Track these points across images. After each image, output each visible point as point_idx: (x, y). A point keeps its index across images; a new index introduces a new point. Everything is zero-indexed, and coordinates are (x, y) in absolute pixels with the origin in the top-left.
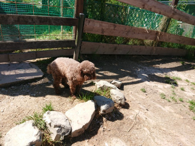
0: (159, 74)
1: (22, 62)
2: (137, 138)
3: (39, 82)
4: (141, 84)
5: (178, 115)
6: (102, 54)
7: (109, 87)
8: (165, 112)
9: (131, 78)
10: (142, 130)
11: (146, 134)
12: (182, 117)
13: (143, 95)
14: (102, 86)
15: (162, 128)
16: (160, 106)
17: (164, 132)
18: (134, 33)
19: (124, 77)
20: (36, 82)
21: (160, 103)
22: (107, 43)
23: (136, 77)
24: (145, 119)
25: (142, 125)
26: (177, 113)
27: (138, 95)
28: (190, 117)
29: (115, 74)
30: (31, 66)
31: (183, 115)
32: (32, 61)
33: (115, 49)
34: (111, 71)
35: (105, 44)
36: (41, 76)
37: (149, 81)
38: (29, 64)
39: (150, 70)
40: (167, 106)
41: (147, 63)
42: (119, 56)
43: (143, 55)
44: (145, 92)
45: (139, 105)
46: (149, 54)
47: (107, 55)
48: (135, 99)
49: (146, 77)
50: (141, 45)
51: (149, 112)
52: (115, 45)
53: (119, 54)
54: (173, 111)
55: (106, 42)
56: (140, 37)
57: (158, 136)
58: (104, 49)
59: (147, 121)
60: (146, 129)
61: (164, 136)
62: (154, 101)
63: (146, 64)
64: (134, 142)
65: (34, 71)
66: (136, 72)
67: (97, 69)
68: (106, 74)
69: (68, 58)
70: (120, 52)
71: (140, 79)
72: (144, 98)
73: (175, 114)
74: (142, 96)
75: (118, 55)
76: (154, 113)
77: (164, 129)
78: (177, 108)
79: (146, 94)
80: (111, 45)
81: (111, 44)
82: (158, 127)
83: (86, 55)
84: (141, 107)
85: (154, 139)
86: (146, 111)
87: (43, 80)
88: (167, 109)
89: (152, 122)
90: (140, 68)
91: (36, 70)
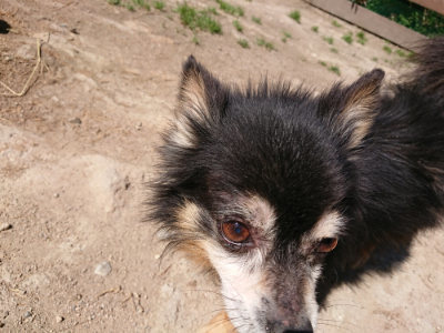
2: (60, 106)
5: (160, 38)
8: (126, 33)
10: (69, 81)
11: (87, 88)
12: (170, 41)
15: (128, 70)
16: (112, 22)
17: (137, 78)
21: (109, 15)
24: (72, 54)
25: (67, 69)
26: (158, 34)
28: (188, 40)
31: (173, 37)
40: (128, 19)
45: (47, 22)
48: (28, 9)
51: (82, 39)
54: (146, 30)
57: (124, 89)
59: (82, 59)
60: (81, 77)
61: (141, 87)
62: (92, 11)
64: (50, 118)
73: (153, 36)
76: (97, 38)
77: (136, 71)
78: (154, 23)
82: (115, 69)
85: (112, 96)
86: (72, 35)
88: (131, 26)
89: (98, 59)
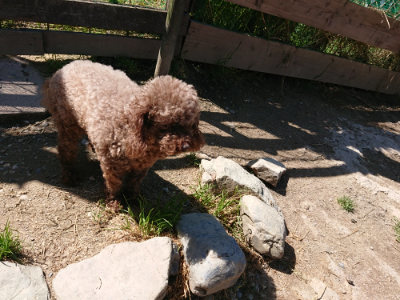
0: (393, 151)
1: (5, 57)
3: (33, 127)
4: (342, 178)
6: (245, 68)
7: (242, 187)
9: (315, 155)
13: (342, 220)
14: (219, 176)
18: (350, 21)
19: (295, 147)
20: (22, 125)
22: (266, 38)
23: (329, 153)
27: (328, 221)
29: (269, 136)
30: (26, 74)
32: (32, 58)
33: (285, 61)
34: (259, 124)
35: (257, 40)
36: (42, 110)
37: (365, 173)
38: (24, 66)
39: (371, 135)
41: (363, 113)
42: (292, 81)
43: (357, 89)
44: (351, 210)
46: (374, 89)
47: (259, 74)
49: (359, 157)
50: (358, 59)
52: (287, 48)
53: (292, 75)
55: (262, 35)
56: (361, 36)
58: (253, 53)
63: (361, 117)
65: (28, 89)
66: (330, 135)
67: (221, 111)
68: (244, 132)
69: (109, 68)
70: (295, 72)
71: (340, 163)
72: (347, 231)
74: (339, 225)
75: (288, 79)
79: (354, 217)
80: (274, 46)
81: (277, 44)
83: (197, 63)
84: (333, 266)
87: (44, 123)
90: (344, 125)
91: (33, 89)
